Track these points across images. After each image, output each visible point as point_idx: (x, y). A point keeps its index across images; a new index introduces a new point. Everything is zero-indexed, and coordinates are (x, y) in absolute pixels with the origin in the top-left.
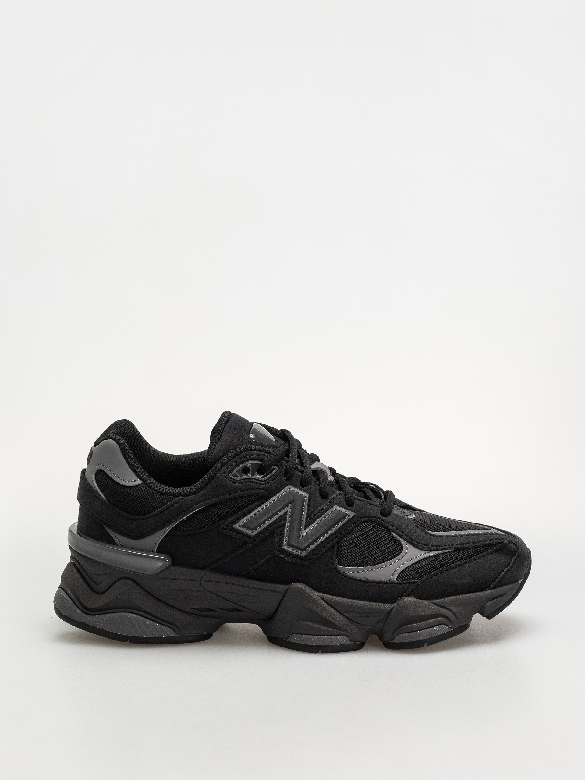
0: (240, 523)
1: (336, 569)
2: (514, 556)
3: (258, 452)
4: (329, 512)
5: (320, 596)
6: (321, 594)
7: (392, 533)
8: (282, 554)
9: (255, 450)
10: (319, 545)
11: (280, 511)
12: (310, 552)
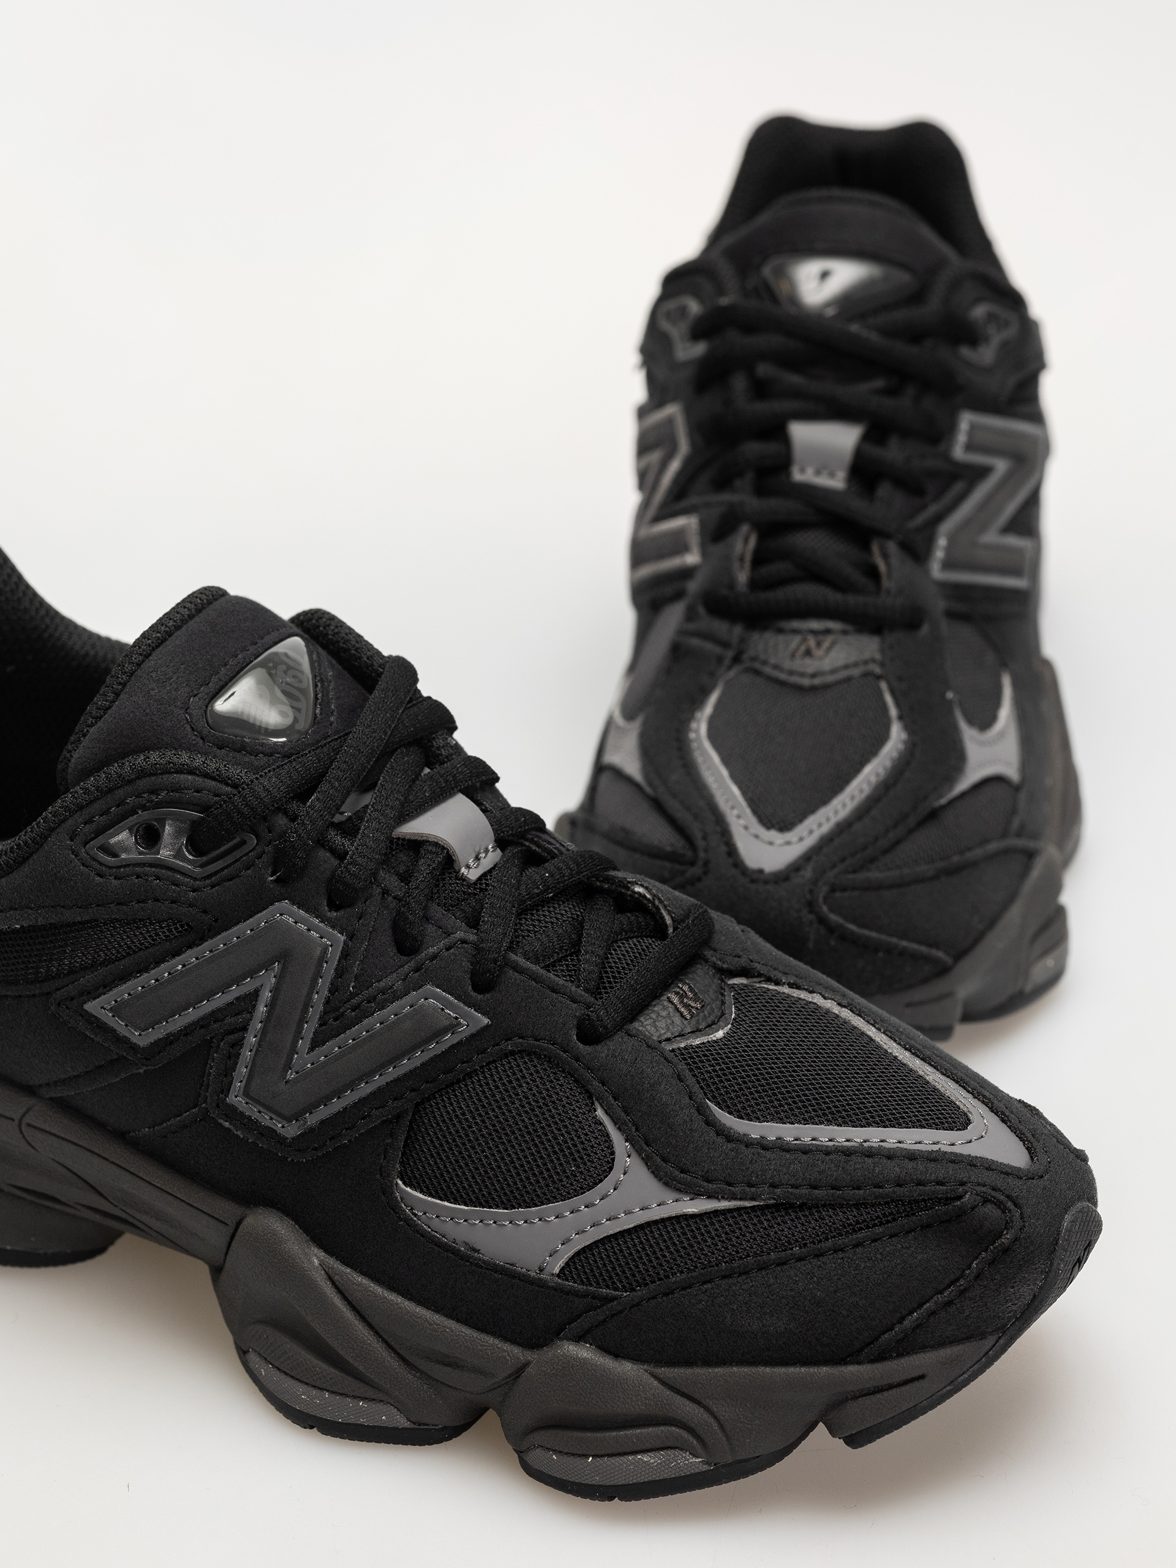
0: (108, 999)
1: (388, 1190)
2: (986, 1250)
3: (199, 780)
4: (404, 1006)
5: (327, 1270)
6: (332, 1262)
7: (597, 1105)
8: (227, 1117)
9: (191, 772)
10: (345, 1109)
11: (238, 981)
12: (311, 1130)
